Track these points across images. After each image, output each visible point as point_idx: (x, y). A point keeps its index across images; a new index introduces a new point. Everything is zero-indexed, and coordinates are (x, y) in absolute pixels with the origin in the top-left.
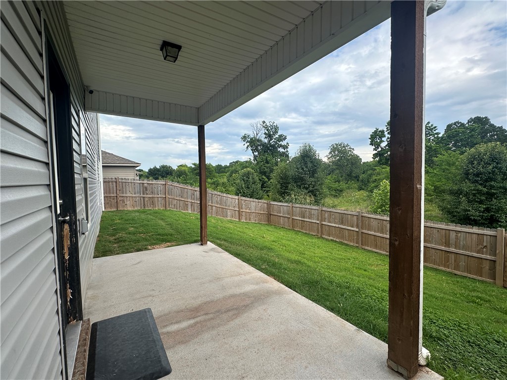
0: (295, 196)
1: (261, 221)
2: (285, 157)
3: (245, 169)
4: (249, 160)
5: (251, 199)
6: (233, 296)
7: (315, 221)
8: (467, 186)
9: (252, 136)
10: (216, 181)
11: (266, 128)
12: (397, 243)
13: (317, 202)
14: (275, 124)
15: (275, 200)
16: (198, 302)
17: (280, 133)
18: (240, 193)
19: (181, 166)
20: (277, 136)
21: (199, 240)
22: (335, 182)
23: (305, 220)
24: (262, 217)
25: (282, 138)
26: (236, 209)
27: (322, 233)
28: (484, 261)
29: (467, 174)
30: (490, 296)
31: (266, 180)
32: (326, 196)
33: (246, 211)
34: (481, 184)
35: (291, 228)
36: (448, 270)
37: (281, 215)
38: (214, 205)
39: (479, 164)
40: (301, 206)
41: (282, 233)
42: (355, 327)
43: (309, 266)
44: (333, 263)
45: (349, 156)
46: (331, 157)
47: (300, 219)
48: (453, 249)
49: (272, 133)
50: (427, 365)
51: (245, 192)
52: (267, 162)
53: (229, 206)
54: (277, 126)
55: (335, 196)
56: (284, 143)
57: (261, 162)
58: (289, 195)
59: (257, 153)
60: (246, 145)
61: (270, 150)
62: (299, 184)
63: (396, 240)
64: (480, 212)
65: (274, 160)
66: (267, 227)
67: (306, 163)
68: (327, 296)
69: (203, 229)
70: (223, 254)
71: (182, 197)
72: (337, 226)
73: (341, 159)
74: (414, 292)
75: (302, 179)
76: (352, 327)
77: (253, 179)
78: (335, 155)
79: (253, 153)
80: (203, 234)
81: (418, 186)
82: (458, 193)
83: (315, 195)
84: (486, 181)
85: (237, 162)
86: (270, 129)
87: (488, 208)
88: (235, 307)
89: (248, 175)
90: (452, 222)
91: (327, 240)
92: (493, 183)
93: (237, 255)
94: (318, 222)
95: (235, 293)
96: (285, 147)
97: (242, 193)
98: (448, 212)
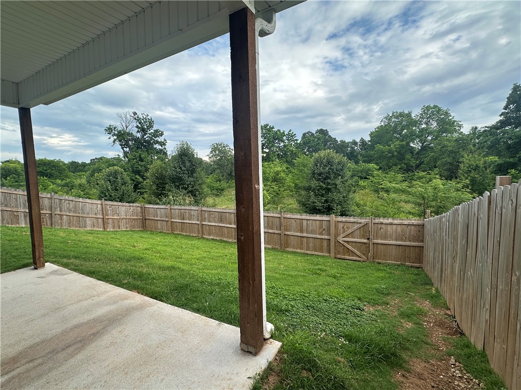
0: (173, 197)
1: (134, 228)
2: (163, 155)
3: (110, 168)
4: (117, 156)
5: (120, 204)
6: (77, 327)
7: (195, 222)
8: (314, 183)
9: (120, 129)
10: (70, 182)
11: (138, 120)
12: (242, 238)
13: (197, 203)
14: (149, 117)
15: (150, 203)
16: (19, 348)
17: (155, 128)
18: (106, 196)
19: (8, 161)
20: (152, 131)
21: (31, 263)
22: (217, 181)
23: (185, 221)
24: (135, 222)
25: (158, 133)
26: (98, 216)
27: (203, 233)
28: (324, 240)
29: (314, 174)
30: (326, 266)
31: (141, 180)
32: (206, 196)
33: (113, 217)
34: (322, 182)
35: (170, 232)
36: (303, 251)
37: (159, 218)
38: (64, 213)
39: (321, 166)
40: (180, 207)
41: (159, 239)
42: (217, 322)
43: (183, 270)
44: (210, 262)
45: (229, 156)
46: (212, 156)
47: (180, 221)
48: (305, 235)
49: (145, 127)
50: (272, 337)
51: (113, 195)
52: (141, 160)
53: (88, 214)
54: (151, 119)
55: (217, 195)
56: (160, 139)
57: (133, 159)
58: (166, 196)
59: (128, 149)
60: (112, 139)
61: (145, 146)
62: (177, 184)
63: (242, 235)
64: (322, 203)
65: (149, 158)
66: (141, 234)
67: (184, 163)
68: (196, 297)
69: (37, 247)
70: (69, 275)
71: (6, 206)
72: (217, 224)
73: (222, 159)
74: (256, 278)
75: (180, 179)
76: (215, 322)
77: (123, 179)
78: (215, 155)
79: (123, 148)
80: (37, 254)
81: (256, 186)
82: (308, 189)
83: (195, 196)
84: (325, 179)
85: (101, 158)
86: (143, 121)
87: (327, 199)
88: (79, 339)
89: (115, 175)
90: (306, 212)
91: (207, 239)
92: (329, 181)
93: (90, 273)
94: (198, 223)
95: (82, 321)
96: (163, 144)
97: (108, 196)
98: (303, 204)
